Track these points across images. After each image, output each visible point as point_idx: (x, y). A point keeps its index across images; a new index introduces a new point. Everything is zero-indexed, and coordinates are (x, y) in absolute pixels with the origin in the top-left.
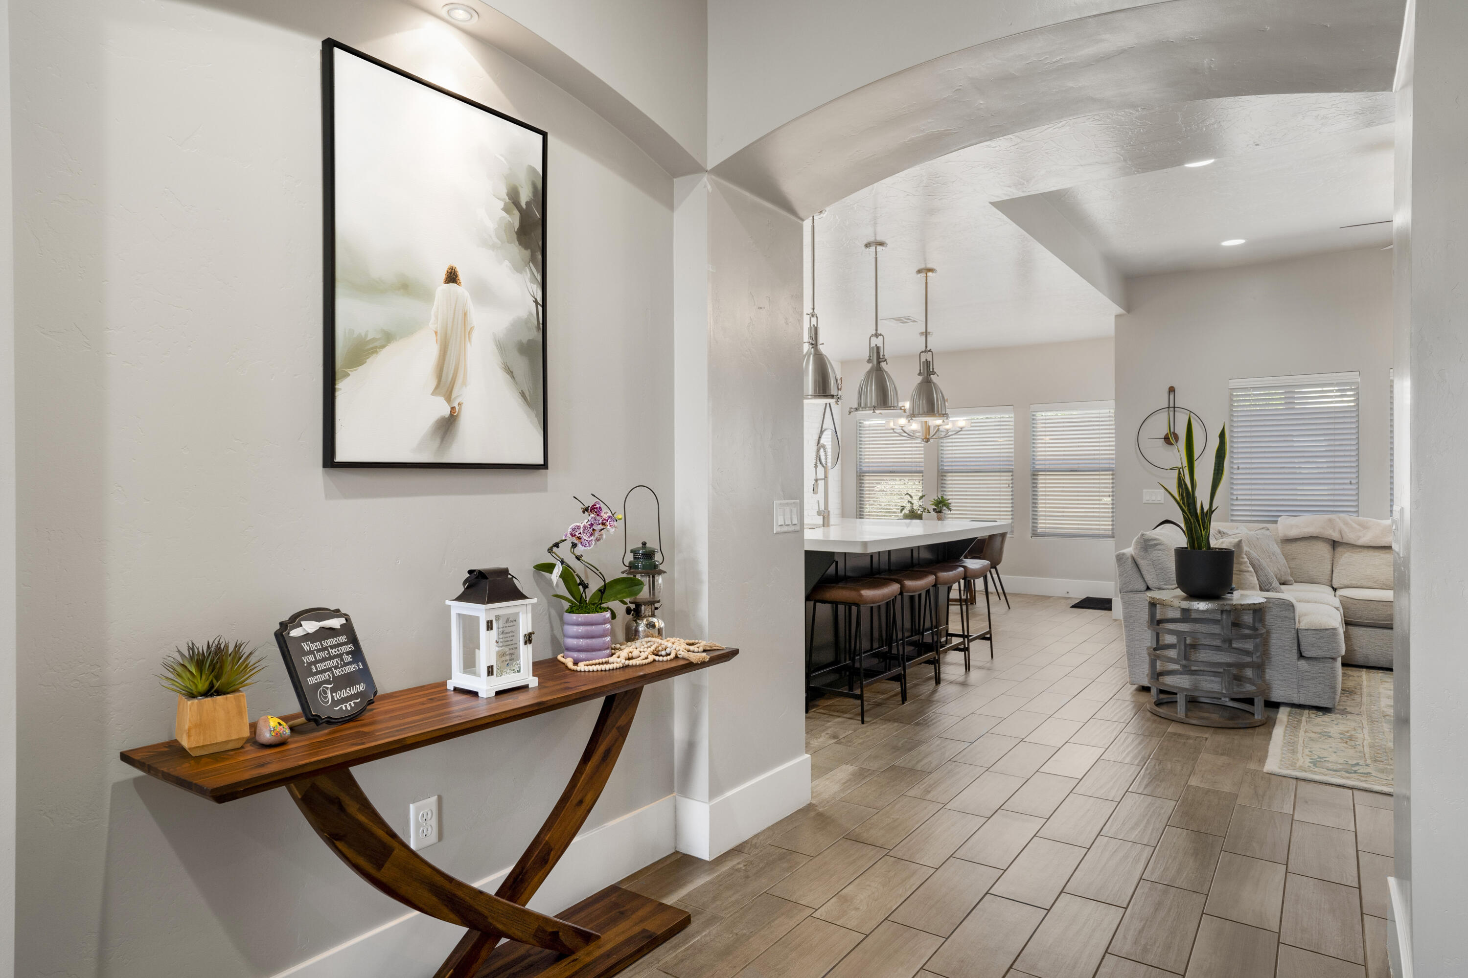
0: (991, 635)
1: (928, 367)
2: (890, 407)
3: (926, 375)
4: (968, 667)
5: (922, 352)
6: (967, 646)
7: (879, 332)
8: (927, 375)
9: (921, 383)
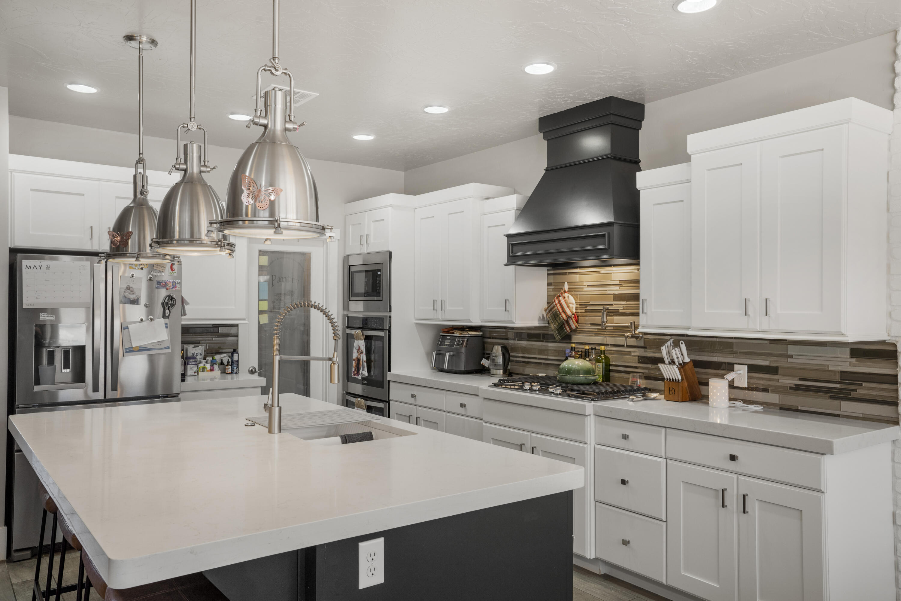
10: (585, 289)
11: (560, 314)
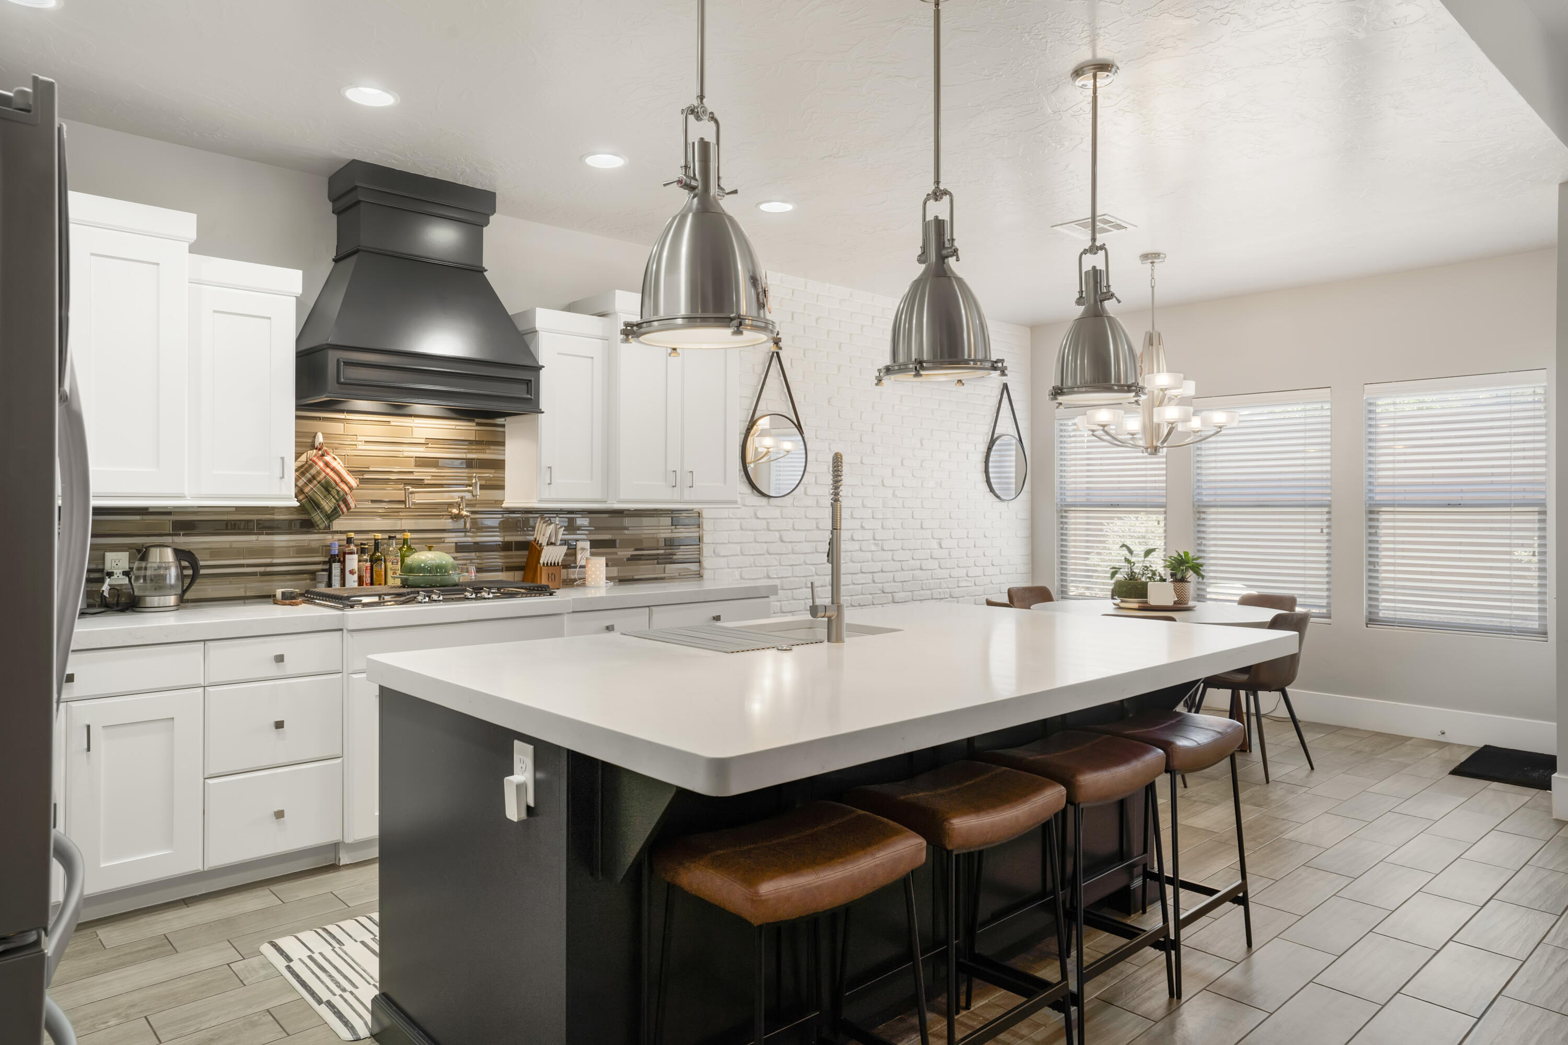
0: (1246, 893)
1: (1096, 283)
2: (967, 362)
3: (1092, 301)
4: (1175, 992)
5: (1085, 252)
6: (1172, 937)
7: (942, 187)
8: (1096, 301)
9: (1080, 321)
10: (359, 447)
11: (337, 484)
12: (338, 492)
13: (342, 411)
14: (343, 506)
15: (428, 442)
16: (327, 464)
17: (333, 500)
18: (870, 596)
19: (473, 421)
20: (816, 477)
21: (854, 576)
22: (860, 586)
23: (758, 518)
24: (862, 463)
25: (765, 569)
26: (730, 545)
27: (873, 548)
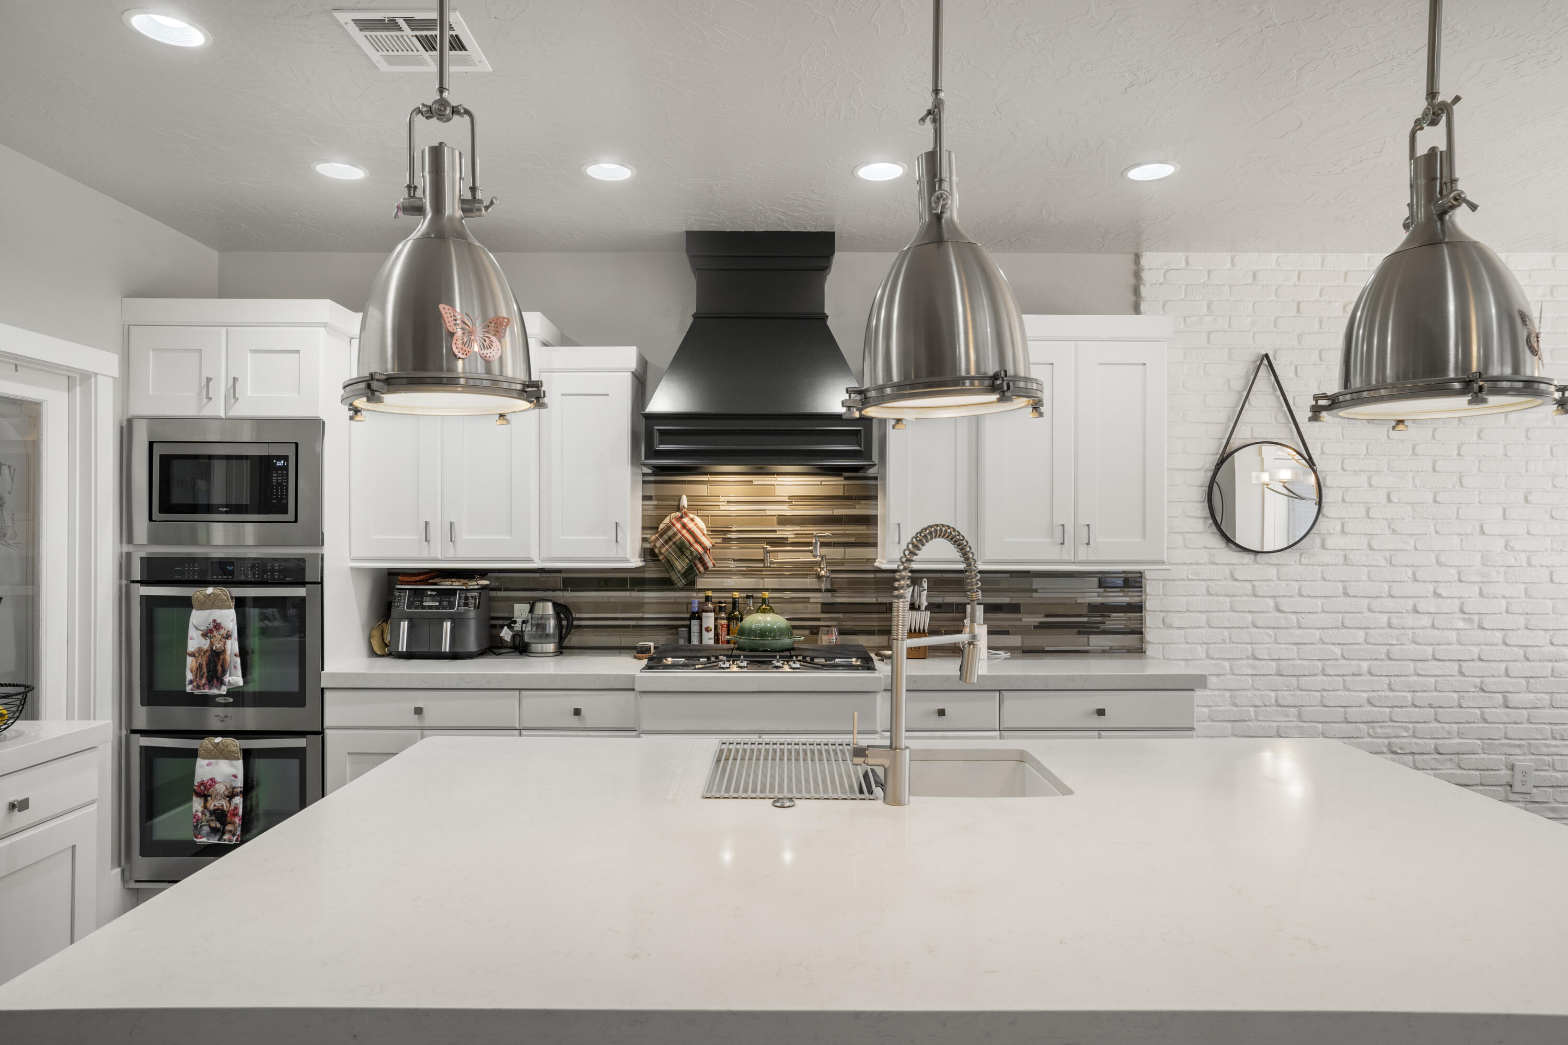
10: (722, 508)
11: (691, 545)
12: (692, 552)
13: (706, 474)
14: (699, 566)
15: (793, 500)
16: (684, 526)
17: (686, 560)
18: (1455, 695)
19: (841, 475)
20: (1343, 524)
21: (1419, 664)
22: (1433, 680)
23: (1237, 580)
24: (1435, 501)
25: (1249, 647)
26: (1188, 614)
27: (1461, 624)
